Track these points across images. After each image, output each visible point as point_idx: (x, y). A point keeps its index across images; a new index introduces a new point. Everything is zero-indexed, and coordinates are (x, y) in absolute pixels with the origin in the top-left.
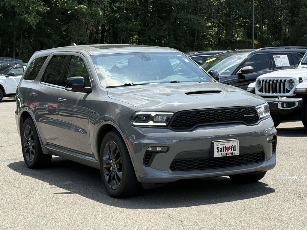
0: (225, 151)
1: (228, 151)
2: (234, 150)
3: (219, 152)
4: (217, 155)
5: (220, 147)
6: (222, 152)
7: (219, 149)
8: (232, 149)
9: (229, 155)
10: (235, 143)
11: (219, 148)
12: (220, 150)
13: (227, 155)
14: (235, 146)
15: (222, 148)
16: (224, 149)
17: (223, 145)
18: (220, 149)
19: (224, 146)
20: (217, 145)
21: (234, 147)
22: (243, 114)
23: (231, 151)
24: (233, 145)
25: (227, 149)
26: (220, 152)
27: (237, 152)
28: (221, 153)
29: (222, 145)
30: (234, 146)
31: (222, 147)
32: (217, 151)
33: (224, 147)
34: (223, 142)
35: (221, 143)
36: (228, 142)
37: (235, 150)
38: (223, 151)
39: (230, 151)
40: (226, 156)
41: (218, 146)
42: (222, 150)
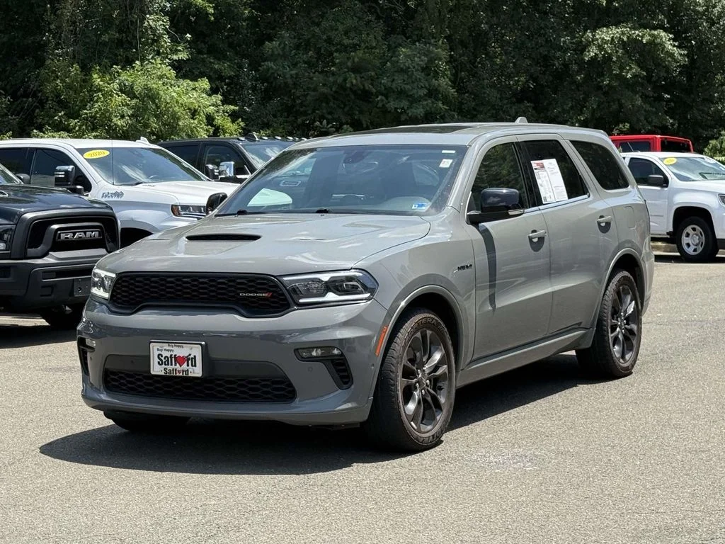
0: (175, 365)
1: (180, 366)
2: (192, 366)
3: (162, 364)
4: (157, 369)
5: (165, 354)
6: (168, 365)
7: (163, 358)
8: (190, 362)
9: (181, 374)
10: (196, 351)
11: (162, 356)
12: (164, 360)
13: (178, 374)
14: (195, 356)
15: (169, 356)
16: (173, 359)
17: (171, 351)
18: (165, 358)
19: (172, 353)
20: (158, 350)
21: (192, 358)
22: (238, 291)
23: (188, 365)
24: (190, 355)
25: (179, 360)
26: (165, 365)
27: (197, 371)
29: (168, 350)
30: (192, 356)
31: (168, 354)
32: (159, 362)
33: (173, 356)
34: (169, 346)
35: (166, 346)
36: (180, 345)
37: (195, 366)
38: (172, 365)
39: (185, 366)
40: (175, 374)
41: (160, 352)
42: (168, 361)
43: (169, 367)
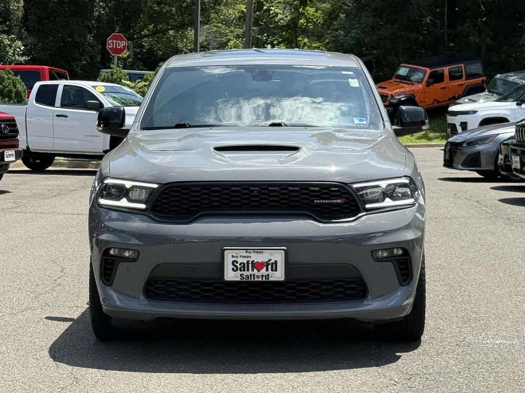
0: (253, 270)
1: (258, 271)
2: (272, 270)
3: (237, 270)
4: (230, 275)
5: (240, 260)
6: (244, 270)
7: (238, 265)
8: (270, 267)
9: (260, 279)
10: (278, 256)
11: (237, 263)
12: (239, 267)
13: (256, 279)
14: (276, 262)
15: (245, 262)
16: (250, 265)
17: (247, 257)
18: (240, 265)
19: (249, 259)
20: (233, 256)
21: (272, 263)
22: (312, 199)
23: (267, 270)
24: (270, 260)
25: (257, 266)
26: (241, 270)
27: (279, 275)
28: (243, 272)
29: (245, 257)
30: (273, 261)
31: (245, 261)
32: (233, 269)
33: (250, 262)
34: (246, 252)
35: (243, 253)
36: (259, 252)
37: (276, 270)
38: (248, 270)
39: (263, 271)
40: (252, 280)
41: (235, 259)
42: (244, 267)
43: (246, 273)
